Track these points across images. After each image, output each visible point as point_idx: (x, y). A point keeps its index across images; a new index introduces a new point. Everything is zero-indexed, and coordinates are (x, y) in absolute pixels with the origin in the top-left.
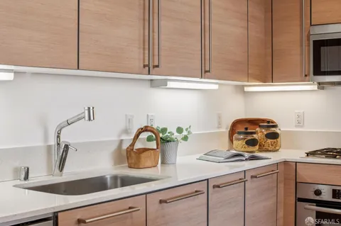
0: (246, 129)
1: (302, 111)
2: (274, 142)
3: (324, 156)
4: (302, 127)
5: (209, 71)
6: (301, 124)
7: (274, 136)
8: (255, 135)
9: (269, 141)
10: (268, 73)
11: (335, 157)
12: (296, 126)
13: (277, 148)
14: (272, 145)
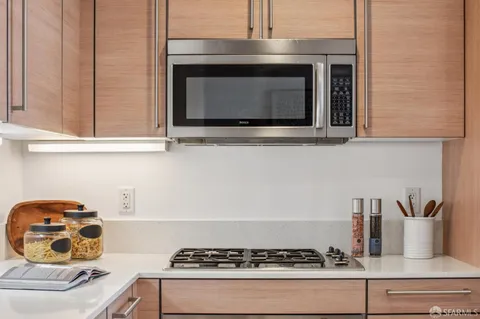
0: (48, 221)
1: (131, 188)
2: (95, 243)
3: (197, 265)
4: (133, 213)
5: (22, 108)
6: (131, 209)
7: (94, 232)
8: (64, 233)
9: (87, 241)
10: (85, 120)
11: (215, 265)
12: (121, 213)
13: (99, 253)
14: (92, 248)
